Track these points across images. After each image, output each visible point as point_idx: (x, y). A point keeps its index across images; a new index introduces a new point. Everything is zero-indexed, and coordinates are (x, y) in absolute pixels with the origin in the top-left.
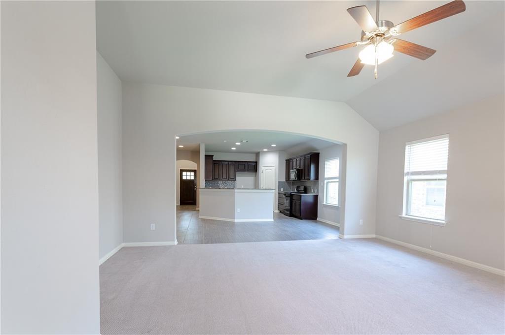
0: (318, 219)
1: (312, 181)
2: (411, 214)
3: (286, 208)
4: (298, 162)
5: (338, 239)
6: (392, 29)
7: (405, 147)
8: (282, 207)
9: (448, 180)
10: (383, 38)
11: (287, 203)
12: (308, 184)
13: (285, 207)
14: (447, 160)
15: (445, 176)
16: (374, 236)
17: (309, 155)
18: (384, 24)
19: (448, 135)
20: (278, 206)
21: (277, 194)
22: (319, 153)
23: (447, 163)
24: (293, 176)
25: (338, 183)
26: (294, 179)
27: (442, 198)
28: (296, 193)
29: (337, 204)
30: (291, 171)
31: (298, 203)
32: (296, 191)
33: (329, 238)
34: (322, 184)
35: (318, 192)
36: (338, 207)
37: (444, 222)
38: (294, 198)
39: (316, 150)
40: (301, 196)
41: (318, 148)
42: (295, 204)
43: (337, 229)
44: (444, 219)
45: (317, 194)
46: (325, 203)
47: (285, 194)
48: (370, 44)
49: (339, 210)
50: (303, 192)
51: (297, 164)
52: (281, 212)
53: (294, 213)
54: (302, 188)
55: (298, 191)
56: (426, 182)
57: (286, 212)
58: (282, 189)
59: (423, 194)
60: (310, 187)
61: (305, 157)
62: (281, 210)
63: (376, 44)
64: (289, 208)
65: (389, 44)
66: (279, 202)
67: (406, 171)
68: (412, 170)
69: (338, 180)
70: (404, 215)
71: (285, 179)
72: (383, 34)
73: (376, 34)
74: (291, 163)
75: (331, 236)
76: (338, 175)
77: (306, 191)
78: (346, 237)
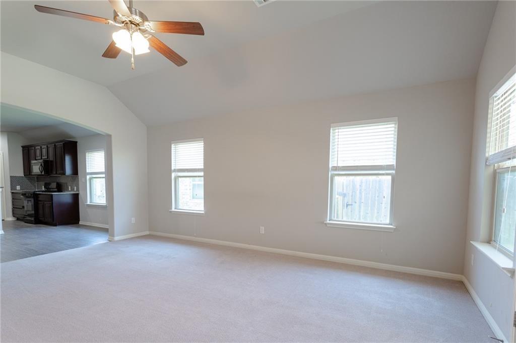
0: (80, 223)
1: (68, 176)
2: (180, 208)
3: (29, 213)
4: (44, 151)
5: (107, 243)
6: (146, 23)
7: (171, 146)
8: (20, 212)
9: (204, 176)
10: (138, 28)
11: (28, 205)
12: (62, 180)
13: (27, 211)
14: (203, 160)
15: (202, 174)
16: (147, 233)
17: (62, 143)
18: (138, 14)
19: (203, 139)
20: (13, 211)
21: (10, 194)
22: (77, 142)
23: (203, 162)
24: (36, 169)
25: (104, 179)
26: (40, 173)
27: (201, 192)
28: (43, 191)
29: (105, 202)
30: (33, 162)
31: (47, 204)
32: (43, 189)
33: (95, 244)
34: (83, 180)
35: (78, 190)
36: (106, 206)
37: (203, 212)
38: (40, 199)
39: (73, 137)
40: (52, 195)
41: (75, 135)
42: (43, 206)
43: (106, 230)
44: (203, 209)
45: (77, 192)
46: (88, 203)
47: (24, 194)
48: (125, 29)
49: (107, 210)
50: (56, 190)
51: (43, 153)
52: (18, 219)
53: (41, 219)
54: (54, 185)
55: (48, 189)
56: (191, 178)
57: (28, 218)
58: (18, 188)
59: (190, 189)
60: (66, 183)
61: (55, 145)
62: (17, 216)
63: (131, 32)
64: (33, 212)
65: (144, 38)
66: (13, 205)
67: (173, 168)
68: (178, 168)
69: (104, 176)
70: (173, 209)
71: (23, 173)
72: (138, 24)
73: (130, 21)
74: (32, 152)
75: (99, 240)
76: (104, 171)
77: (60, 188)
78: (116, 238)
